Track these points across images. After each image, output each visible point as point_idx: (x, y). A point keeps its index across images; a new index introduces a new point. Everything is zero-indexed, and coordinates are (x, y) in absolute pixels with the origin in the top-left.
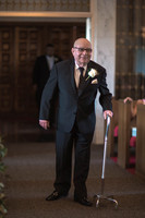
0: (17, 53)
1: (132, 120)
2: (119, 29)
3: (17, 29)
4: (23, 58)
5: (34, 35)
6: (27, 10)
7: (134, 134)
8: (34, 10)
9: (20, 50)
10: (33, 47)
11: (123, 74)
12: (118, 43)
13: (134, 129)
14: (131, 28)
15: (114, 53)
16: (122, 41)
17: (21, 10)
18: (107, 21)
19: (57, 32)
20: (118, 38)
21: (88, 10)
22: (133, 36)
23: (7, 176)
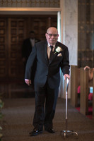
0: (10, 36)
1: (90, 82)
2: (80, 19)
3: (10, 20)
4: (14, 39)
5: (21, 24)
6: (17, 7)
7: (91, 91)
8: (21, 7)
9: (12, 34)
10: (21, 32)
11: (83, 50)
12: (79, 29)
13: (91, 88)
14: (88, 19)
15: (77, 36)
16: (82, 28)
17: (12, 6)
18: (71, 13)
19: (38, 22)
20: (79, 25)
21: (59, 7)
22: (89, 24)
23: (4, 122)
